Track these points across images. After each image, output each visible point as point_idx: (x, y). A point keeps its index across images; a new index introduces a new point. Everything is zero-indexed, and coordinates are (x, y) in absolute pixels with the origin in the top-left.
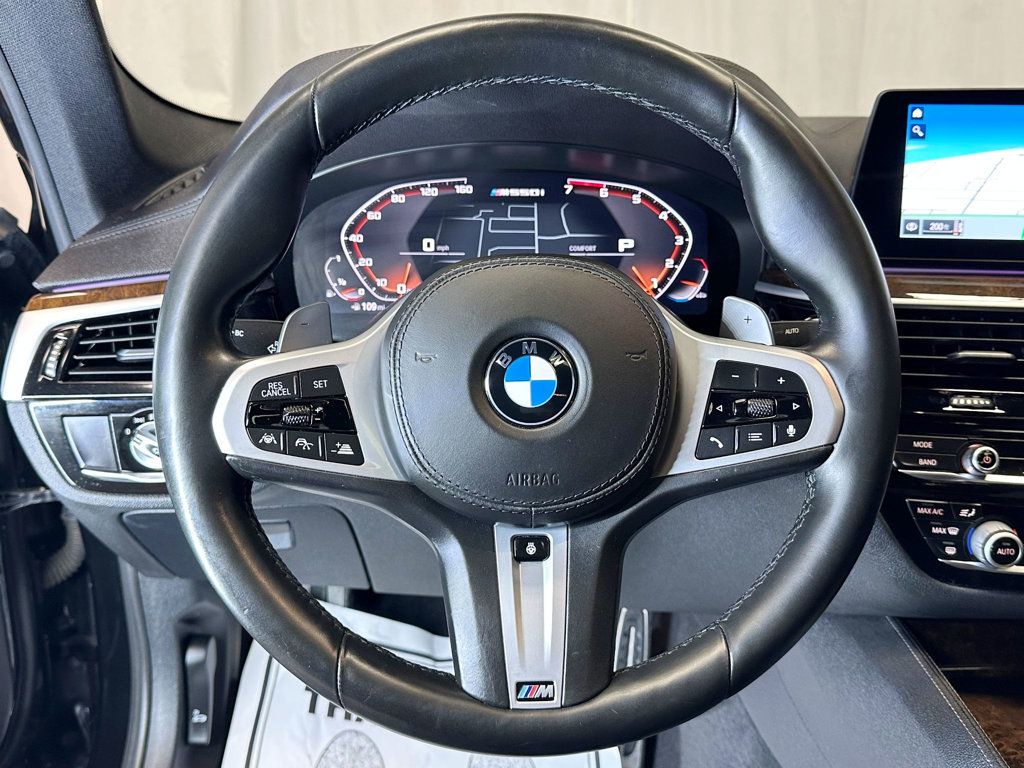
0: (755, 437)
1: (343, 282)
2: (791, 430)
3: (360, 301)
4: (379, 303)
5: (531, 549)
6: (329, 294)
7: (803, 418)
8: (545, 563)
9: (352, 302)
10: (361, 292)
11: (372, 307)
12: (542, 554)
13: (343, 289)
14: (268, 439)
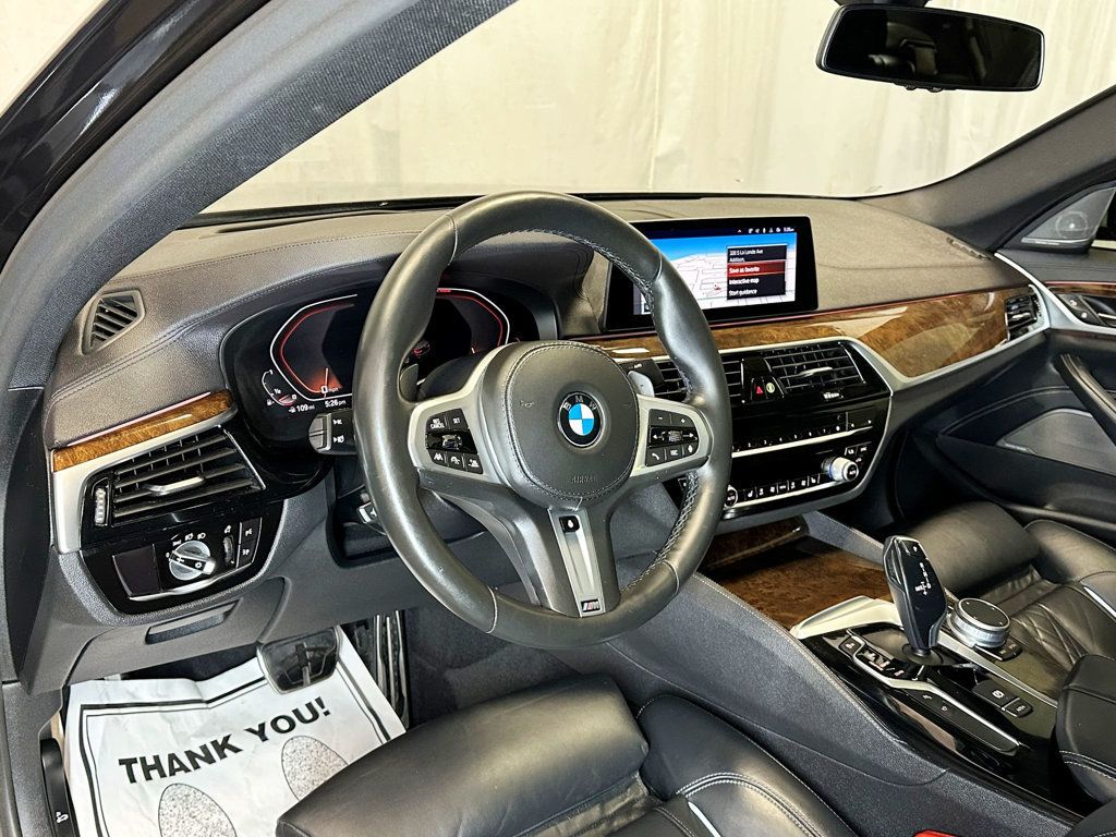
0: (674, 453)
1: (278, 391)
2: (690, 449)
3: (295, 405)
4: (310, 404)
5: (571, 524)
6: (269, 403)
7: (695, 442)
8: (577, 532)
9: (289, 407)
10: (294, 397)
11: (305, 407)
12: (576, 527)
13: (279, 396)
14: (438, 457)
